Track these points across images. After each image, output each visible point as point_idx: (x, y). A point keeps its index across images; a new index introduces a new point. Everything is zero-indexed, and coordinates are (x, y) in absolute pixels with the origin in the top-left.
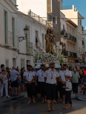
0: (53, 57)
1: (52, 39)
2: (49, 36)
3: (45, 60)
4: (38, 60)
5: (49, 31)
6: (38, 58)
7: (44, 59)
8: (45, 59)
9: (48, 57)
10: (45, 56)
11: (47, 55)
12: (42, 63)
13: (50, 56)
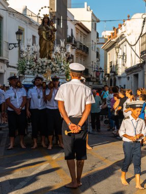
0: (55, 65)
1: (51, 36)
2: (45, 29)
3: (40, 71)
4: (28, 70)
5: (47, 20)
6: (28, 67)
7: (38, 69)
8: (40, 68)
9: (46, 66)
10: (40, 62)
11: (44, 62)
12: (34, 75)
13: (50, 64)
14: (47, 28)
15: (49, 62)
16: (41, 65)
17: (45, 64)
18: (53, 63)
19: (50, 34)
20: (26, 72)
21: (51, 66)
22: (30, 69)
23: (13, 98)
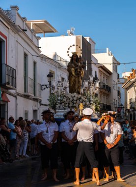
0: (85, 99)
1: (80, 72)
2: (74, 66)
3: (71, 105)
4: (59, 105)
5: (75, 57)
6: (59, 102)
7: (69, 104)
8: (71, 103)
9: (76, 101)
10: (70, 97)
11: (75, 97)
12: (65, 109)
13: (80, 98)
14: (75, 65)
15: (79, 97)
16: (71, 100)
17: (75, 99)
18: (82, 98)
19: (79, 70)
20: (57, 107)
21: (81, 100)
22: (61, 103)
23: (45, 133)
